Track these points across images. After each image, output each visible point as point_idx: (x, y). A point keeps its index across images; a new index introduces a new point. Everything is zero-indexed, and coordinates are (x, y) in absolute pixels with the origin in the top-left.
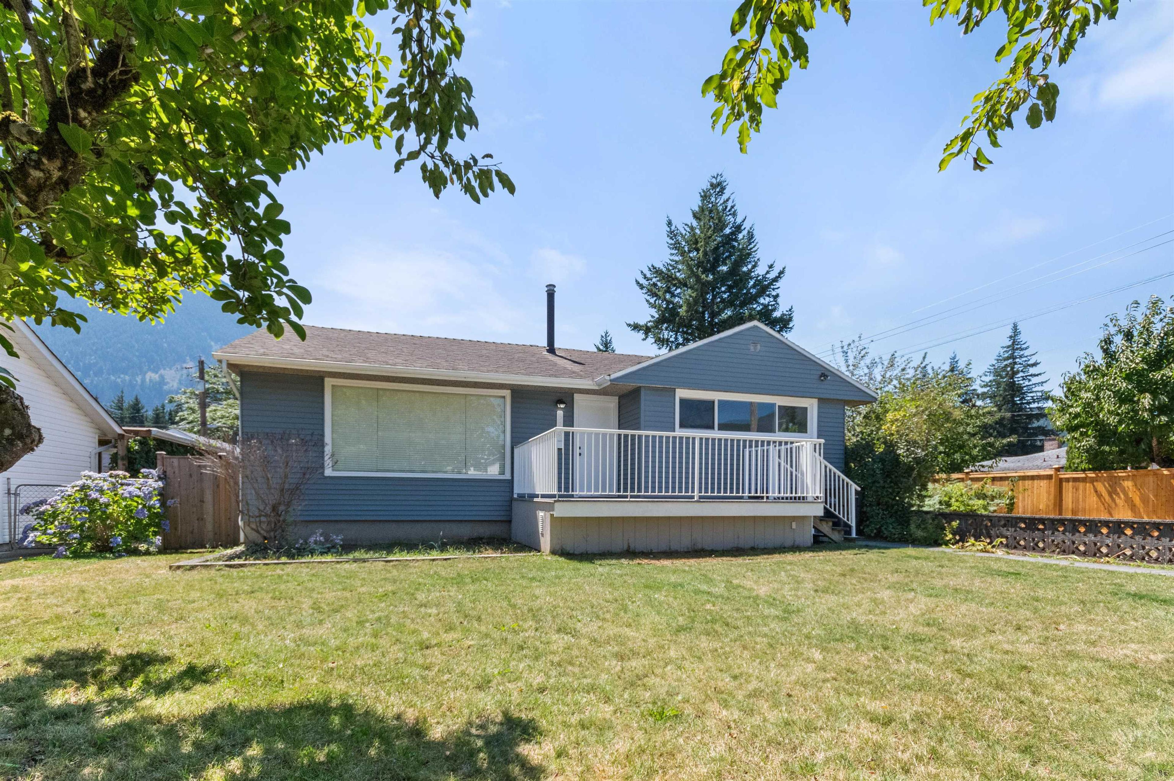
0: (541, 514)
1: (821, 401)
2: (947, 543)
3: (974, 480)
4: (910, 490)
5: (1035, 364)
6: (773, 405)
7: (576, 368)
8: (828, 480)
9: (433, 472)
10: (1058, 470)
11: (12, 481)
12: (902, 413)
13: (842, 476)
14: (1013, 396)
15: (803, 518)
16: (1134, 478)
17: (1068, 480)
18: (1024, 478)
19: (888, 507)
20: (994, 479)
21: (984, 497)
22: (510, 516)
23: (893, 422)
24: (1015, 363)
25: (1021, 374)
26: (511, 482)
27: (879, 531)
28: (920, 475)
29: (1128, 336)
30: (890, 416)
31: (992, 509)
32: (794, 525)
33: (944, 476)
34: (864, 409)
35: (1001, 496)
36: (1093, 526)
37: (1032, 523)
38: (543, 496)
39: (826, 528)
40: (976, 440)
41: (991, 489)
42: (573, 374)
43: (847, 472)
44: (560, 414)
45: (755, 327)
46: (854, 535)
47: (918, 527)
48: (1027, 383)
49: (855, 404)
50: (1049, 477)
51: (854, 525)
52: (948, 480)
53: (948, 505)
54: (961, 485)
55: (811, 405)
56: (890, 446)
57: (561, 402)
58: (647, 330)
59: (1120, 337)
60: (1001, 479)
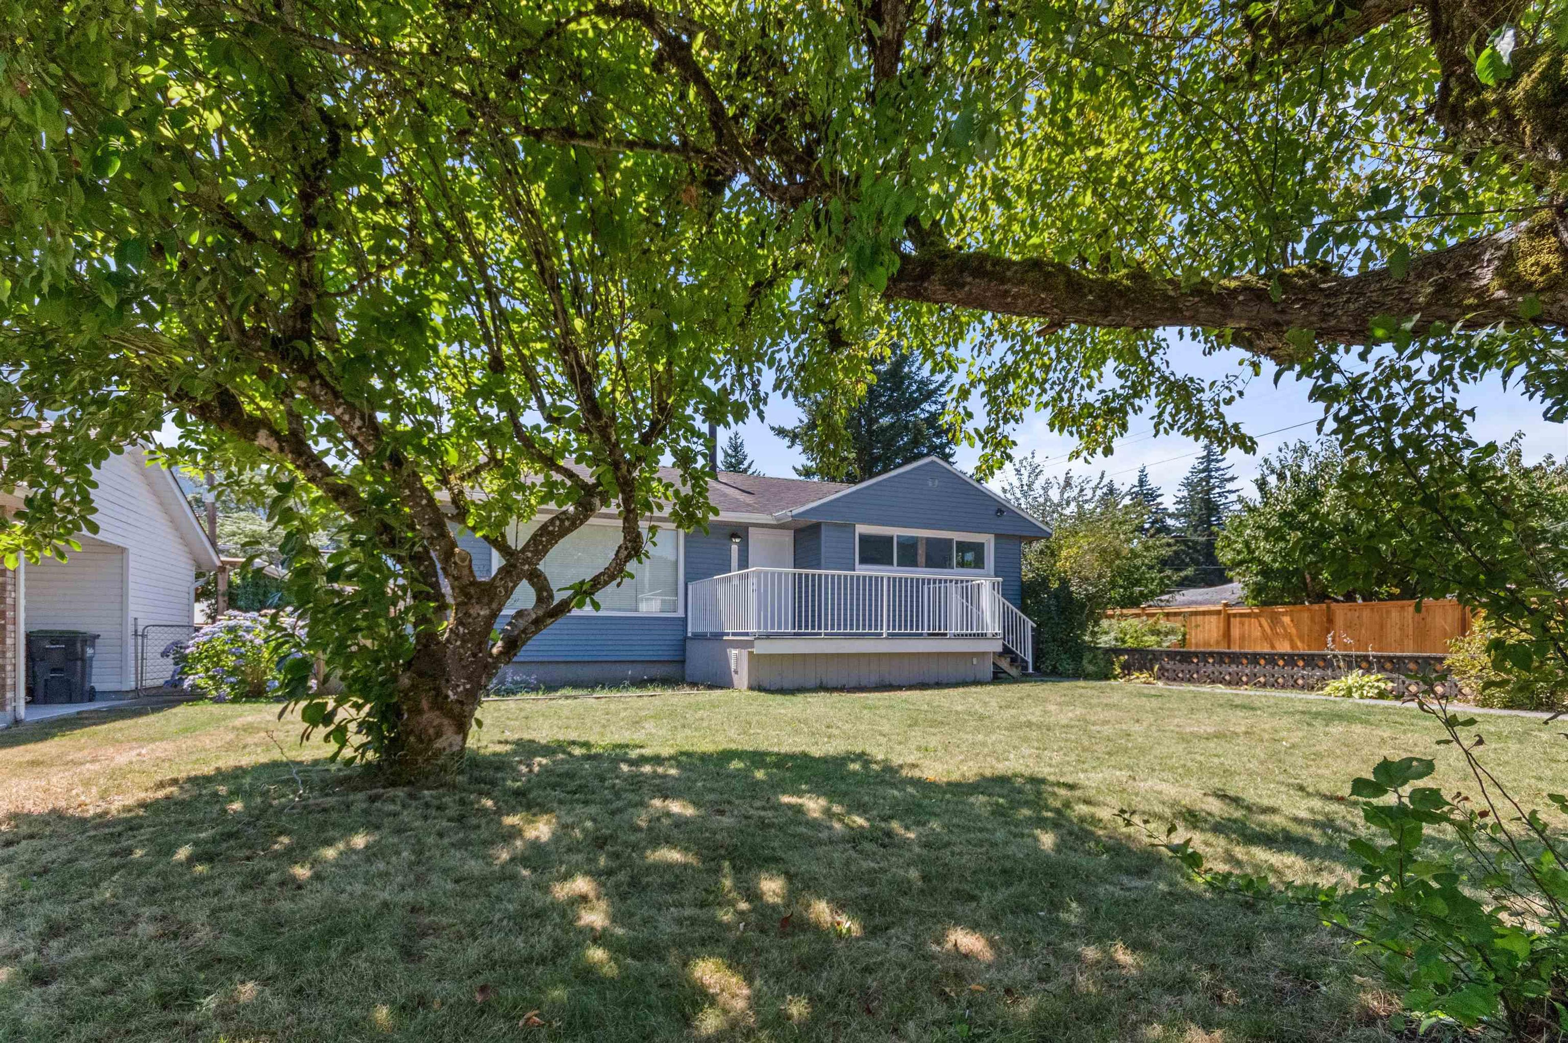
0: (734, 652)
1: (998, 536)
2: (1115, 677)
3: (1149, 615)
4: (1083, 627)
5: (1233, 479)
6: (951, 540)
7: (749, 499)
8: (1006, 615)
9: (619, 610)
10: (1226, 605)
11: (140, 622)
12: (1075, 550)
13: (1019, 613)
14: (1209, 516)
15: (984, 654)
16: (1290, 614)
17: (1235, 615)
18: (1196, 613)
19: (1063, 643)
20: (1168, 615)
21: (1157, 633)
22: (684, 655)
23: (1066, 559)
24: (1211, 477)
25: (1217, 490)
26: (685, 620)
27: (1055, 667)
28: (1092, 612)
29: (1281, 477)
30: (1064, 553)
31: (1165, 644)
32: (975, 661)
33: (1118, 611)
34: (1037, 546)
35: (1172, 632)
36: (1254, 658)
37: (1204, 656)
38: (734, 634)
39: (1004, 664)
40: (1154, 574)
41: (1164, 624)
42: (749, 508)
43: (1024, 609)
44: (735, 548)
45: (933, 462)
46: (1030, 671)
47: (1090, 662)
48: (1223, 501)
49: (1030, 540)
50: (1218, 613)
51: (1030, 659)
52: (1122, 615)
53: (1124, 641)
54: (1135, 621)
55: (988, 540)
56: (1065, 583)
57: (734, 535)
58: (794, 437)
59: (1275, 477)
60: (1176, 614)
